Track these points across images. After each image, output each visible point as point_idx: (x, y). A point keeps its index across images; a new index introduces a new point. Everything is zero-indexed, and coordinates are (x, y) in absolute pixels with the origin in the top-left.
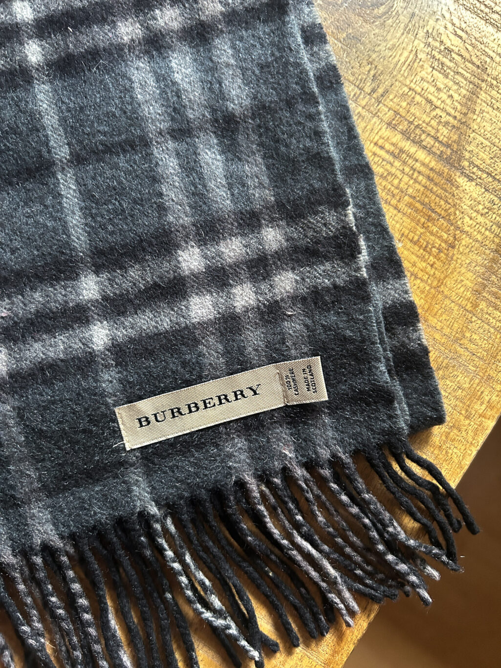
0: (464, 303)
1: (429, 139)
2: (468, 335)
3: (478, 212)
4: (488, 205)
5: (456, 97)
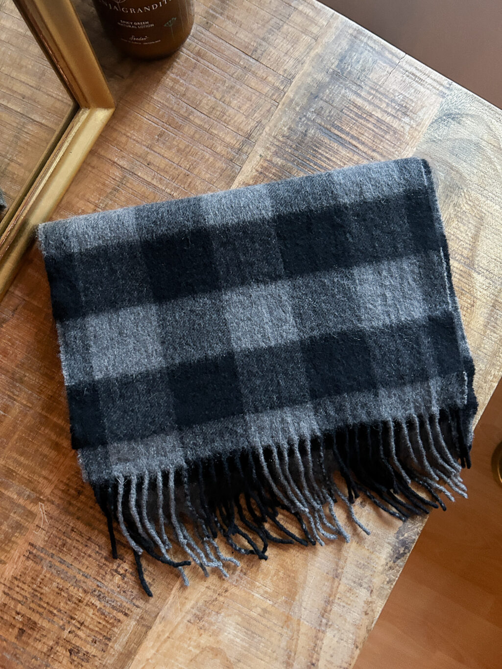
0: (480, 331)
1: (459, 256)
2: (483, 346)
3: (483, 289)
4: (487, 285)
5: (470, 234)
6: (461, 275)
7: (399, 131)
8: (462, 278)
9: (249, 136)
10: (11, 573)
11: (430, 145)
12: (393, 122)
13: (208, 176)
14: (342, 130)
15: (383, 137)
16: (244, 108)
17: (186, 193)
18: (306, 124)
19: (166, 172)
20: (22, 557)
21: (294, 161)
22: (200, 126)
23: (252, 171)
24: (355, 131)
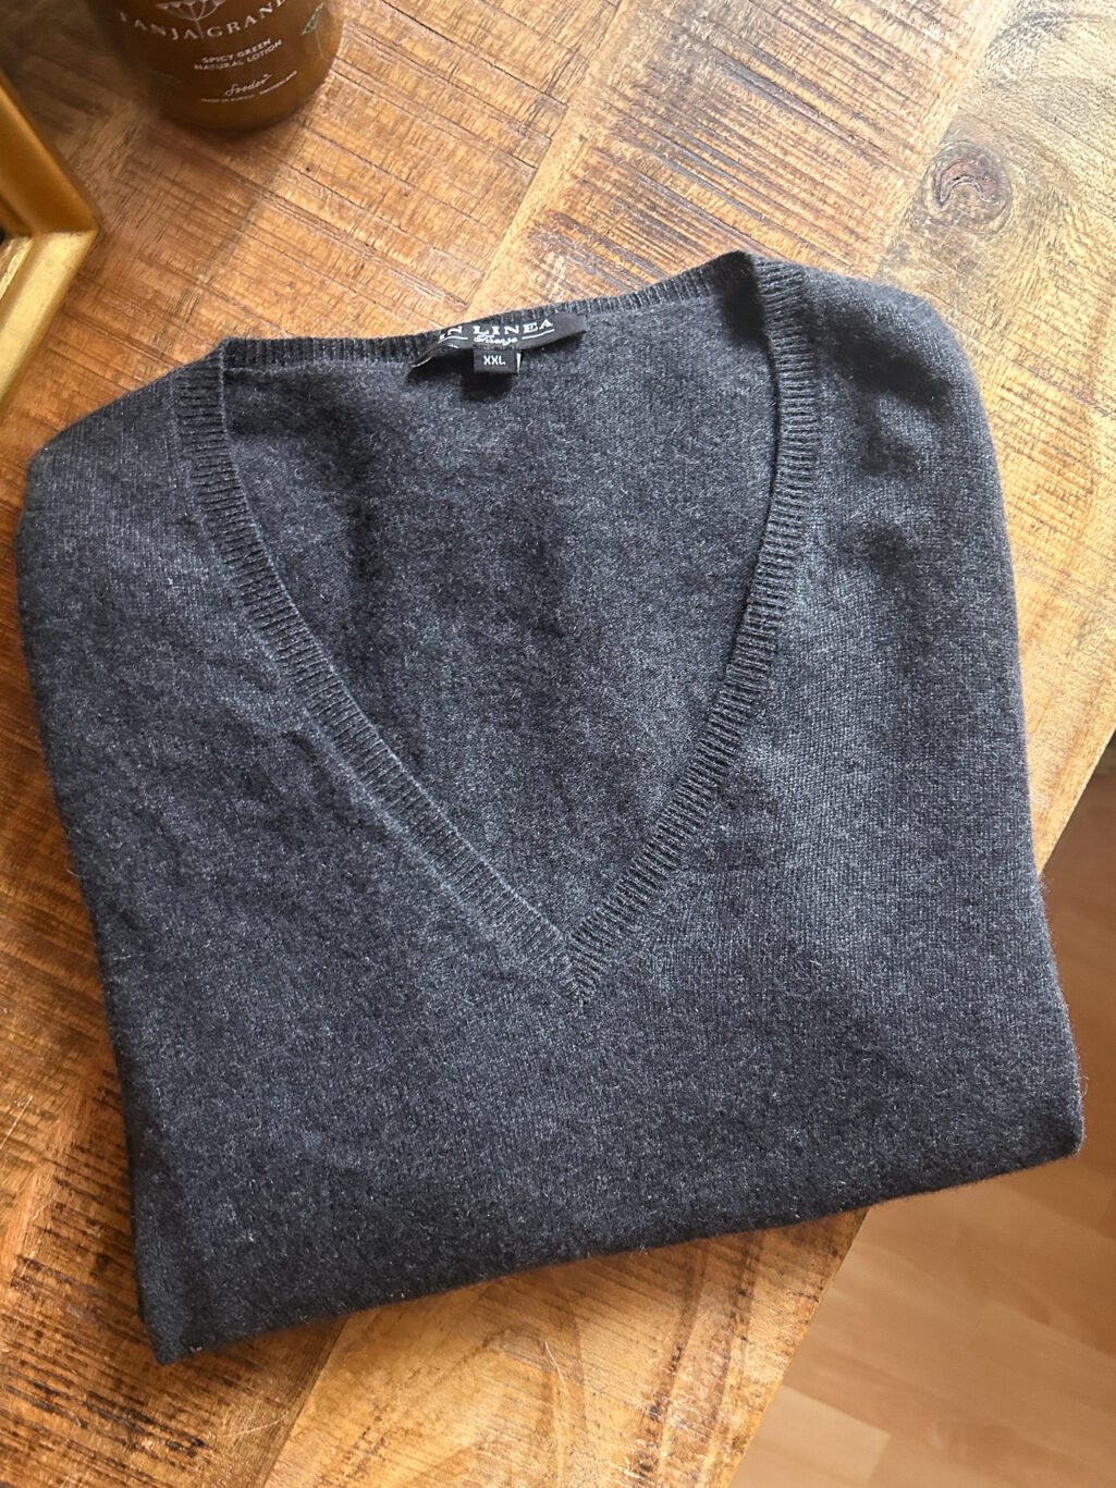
6: (1062, 420)
7: (916, 61)
8: (1064, 427)
9: (550, 89)
10: (70, 1137)
11: (988, 95)
12: (901, 40)
13: (455, 194)
14: (776, 65)
15: (878, 79)
16: (535, 13)
17: (406, 239)
18: (690, 51)
19: (354, 188)
20: (89, 1102)
21: (663, 149)
22: (428, 66)
23: (561, 178)
24: (808, 67)
